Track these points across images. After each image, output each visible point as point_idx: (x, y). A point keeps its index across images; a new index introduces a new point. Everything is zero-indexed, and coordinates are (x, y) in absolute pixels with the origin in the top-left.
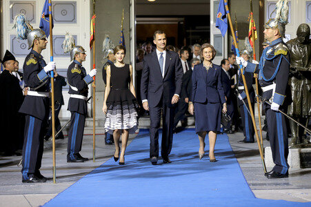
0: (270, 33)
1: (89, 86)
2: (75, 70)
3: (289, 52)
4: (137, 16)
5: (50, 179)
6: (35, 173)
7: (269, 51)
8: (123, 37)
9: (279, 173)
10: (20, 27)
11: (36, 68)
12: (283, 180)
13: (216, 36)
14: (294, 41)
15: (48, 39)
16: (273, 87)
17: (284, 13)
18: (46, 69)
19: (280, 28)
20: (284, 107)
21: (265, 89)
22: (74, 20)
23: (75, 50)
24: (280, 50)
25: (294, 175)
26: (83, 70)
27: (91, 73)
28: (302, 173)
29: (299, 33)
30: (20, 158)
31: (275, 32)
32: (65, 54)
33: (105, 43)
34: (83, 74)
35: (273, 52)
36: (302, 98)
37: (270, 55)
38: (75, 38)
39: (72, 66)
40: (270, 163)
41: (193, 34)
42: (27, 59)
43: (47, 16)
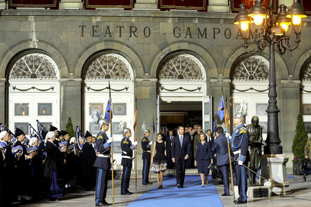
0: (237, 121)
1: (133, 151)
2: (125, 142)
3: (248, 132)
4: (161, 111)
5: (111, 204)
6: (102, 201)
7: (237, 131)
8: (154, 123)
10: (95, 117)
11: (103, 141)
13: (206, 122)
14: (250, 125)
15: (110, 125)
16: (239, 151)
17: (245, 109)
18: (108, 141)
19: (242, 118)
20: (246, 163)
21: (235, 153)
22: (125, 113)
23: (126, 130)
24: (243, 131)
25: (249, 202)
26: (130, 142)
27: (134, 143)
28: (255, 201)
29: (253, 121)
30: (94, 192)
31: (240, 120)
32: (120, 133)
33: (143, 126)
34: (130, 144)
35: (239, 132)
36: (254, 158)
37: (237, 134)
38: (125, 123)
39: (123, 140)
40: (237, 196)
42: (98, 136)
43: (109, 111)
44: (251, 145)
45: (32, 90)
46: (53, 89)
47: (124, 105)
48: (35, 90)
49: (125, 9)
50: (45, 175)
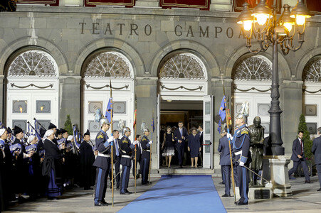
0: (239, 121)
2: (124, 141)
3: (249, 133)
4: (161, 110)
5: (110, 204)
6: (101, 201)
7: (239, 132)
8: (153, 122)
9: (243, 202)
11: (103, 140)
12: (245, 206)
13: (206, 122)
14: (252, 126)
16: (241, 152)
17: (246, 110)
19: (244, 119)
21: (236, 154)
22: (124, 112)
23: (125, 129)
24: (245, 131)
25: (251, 203)
26: (129, 141)
27: (133, 143)
28: (256, 202)
29: (255, 121)
30: (93, 191)
31: (241, 121)
33: (143, 125)
34: (129, 143)
35: (240, 133)
37: (239, 135)
38: (125, 122)
39: (123, 139)
40: (238, 197)
41: (193, 120)
43: (109, 110)
44: (253, 146)
45: (30, 87)
46: (51, 86)
47: (124, 103)
48: (34, 87)
49: (126, 7)
50: (44, 174)
